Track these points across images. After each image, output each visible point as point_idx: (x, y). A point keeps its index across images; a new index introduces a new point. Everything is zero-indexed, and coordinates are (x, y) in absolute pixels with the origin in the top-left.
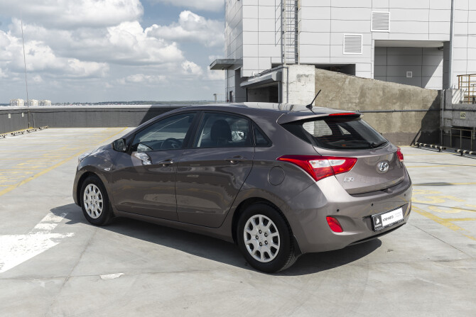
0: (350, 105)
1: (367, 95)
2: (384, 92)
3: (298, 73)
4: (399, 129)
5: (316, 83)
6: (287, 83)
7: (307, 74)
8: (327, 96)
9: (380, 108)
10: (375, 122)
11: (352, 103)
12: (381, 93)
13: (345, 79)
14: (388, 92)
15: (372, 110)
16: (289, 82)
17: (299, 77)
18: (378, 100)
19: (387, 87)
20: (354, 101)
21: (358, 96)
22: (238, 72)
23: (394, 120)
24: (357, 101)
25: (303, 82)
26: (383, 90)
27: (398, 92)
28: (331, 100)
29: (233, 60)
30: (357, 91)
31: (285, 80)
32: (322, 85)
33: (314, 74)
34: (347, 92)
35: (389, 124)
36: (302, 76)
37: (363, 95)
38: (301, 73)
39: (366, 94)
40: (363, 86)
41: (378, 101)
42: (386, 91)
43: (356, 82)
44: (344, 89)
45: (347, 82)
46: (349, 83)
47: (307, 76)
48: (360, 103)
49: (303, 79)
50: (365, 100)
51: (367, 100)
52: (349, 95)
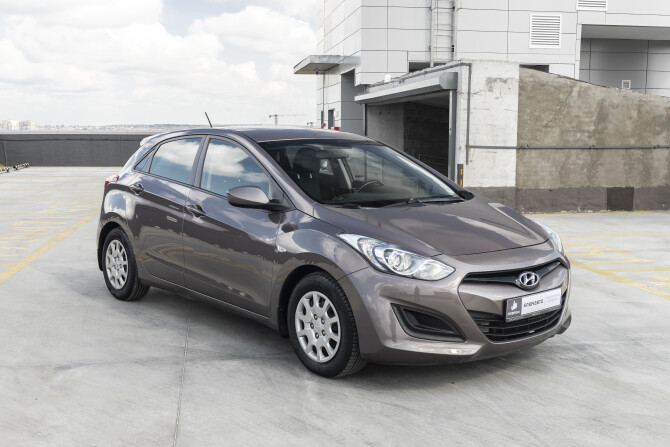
0: (579, 135)
1: (610, 118)
2: (640, 112)
3: (488, 75)
4: (664, 181)
5: (520, 95)
6: (469, 93)
7: (504, 77)
8: (538, 119)
9: (632, 142)
10: (621, 166)
11: (582, 131)
12: (635, 114)
13: (572, 87)
14: (647, 112)
15: (618, 144)
16: (472, 91)
17: (490, 81)
18: (629, 126)
19: (646, 102)
20: (587, 128)
21: (594, 118)
22: (349, 77)
23: (656, 164)
24: (592, 128)
25: (496, 91)
26: (639, 108)
27: (665, 113)
28: (546, 126)
29: (338, 56)
30: (593, 109)
31: (463, 87)
32: (530, 98)
33: (518, 77)
34: (574, 111)
35: (647, 171)
36: (495, 80)
37: (602, 117)
38: (494, 75)
39: (607, 115)
40: (603, 100)
41: (629, 129)
42: (644, 110)
43: (590, 93)
44: (569, 107)
45: (575, 94)
46: (579, 95)
47: (505, 81)
48: (596, 131)
49: (497, 86)
50: (606, 128)
51: (610, 127)
52: (577, 117)
